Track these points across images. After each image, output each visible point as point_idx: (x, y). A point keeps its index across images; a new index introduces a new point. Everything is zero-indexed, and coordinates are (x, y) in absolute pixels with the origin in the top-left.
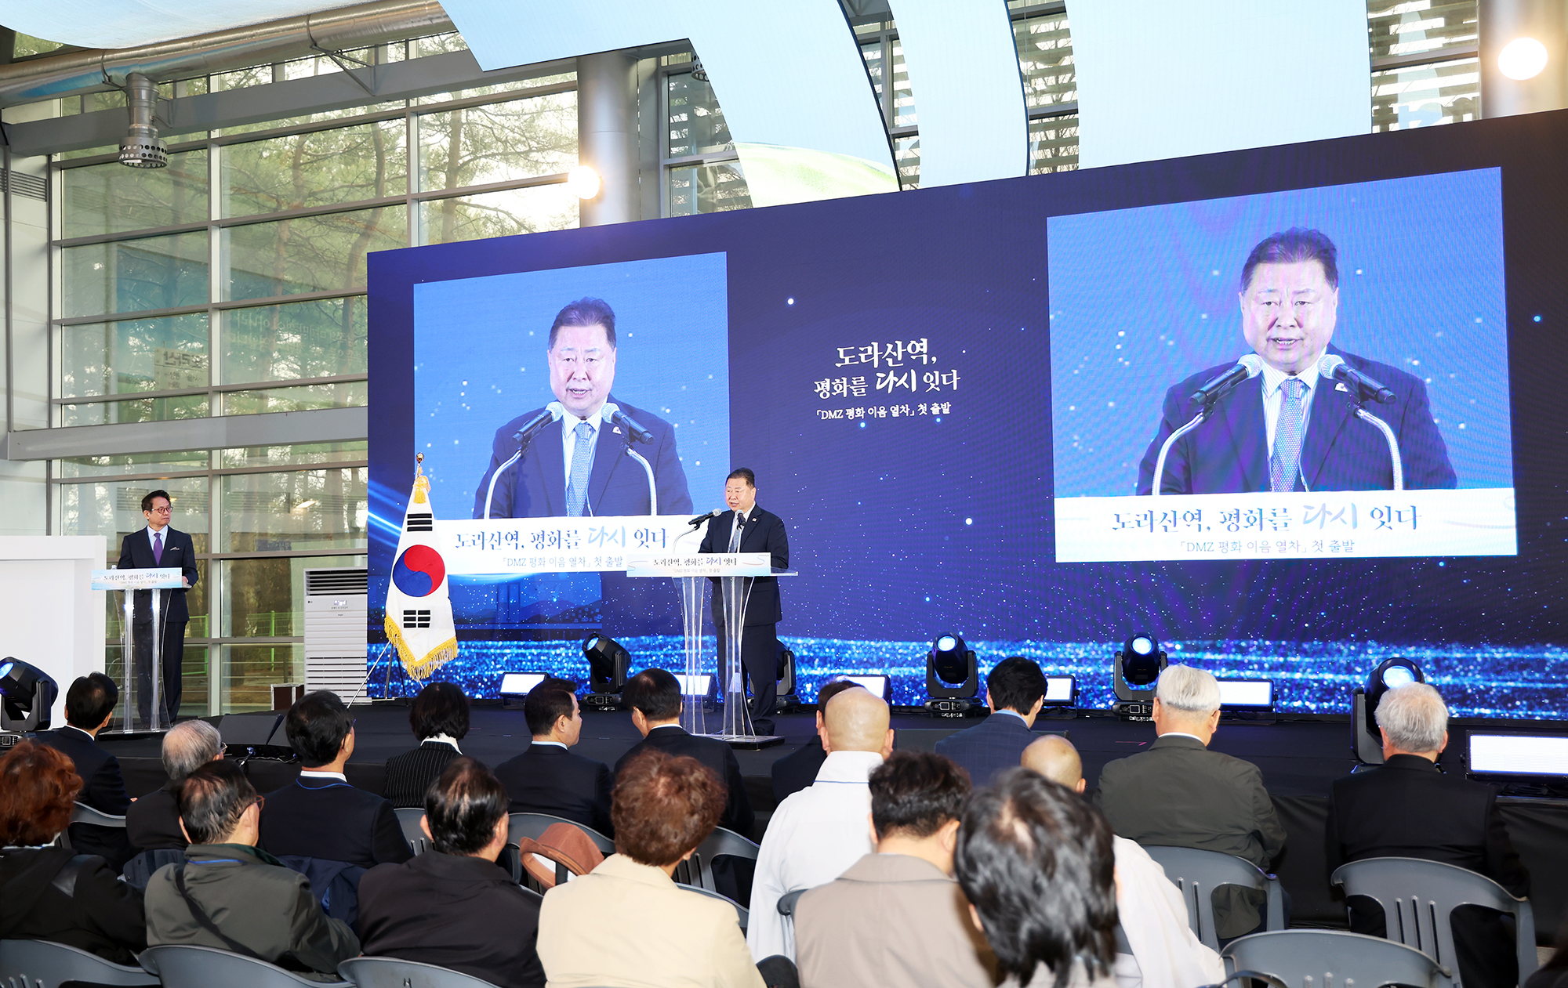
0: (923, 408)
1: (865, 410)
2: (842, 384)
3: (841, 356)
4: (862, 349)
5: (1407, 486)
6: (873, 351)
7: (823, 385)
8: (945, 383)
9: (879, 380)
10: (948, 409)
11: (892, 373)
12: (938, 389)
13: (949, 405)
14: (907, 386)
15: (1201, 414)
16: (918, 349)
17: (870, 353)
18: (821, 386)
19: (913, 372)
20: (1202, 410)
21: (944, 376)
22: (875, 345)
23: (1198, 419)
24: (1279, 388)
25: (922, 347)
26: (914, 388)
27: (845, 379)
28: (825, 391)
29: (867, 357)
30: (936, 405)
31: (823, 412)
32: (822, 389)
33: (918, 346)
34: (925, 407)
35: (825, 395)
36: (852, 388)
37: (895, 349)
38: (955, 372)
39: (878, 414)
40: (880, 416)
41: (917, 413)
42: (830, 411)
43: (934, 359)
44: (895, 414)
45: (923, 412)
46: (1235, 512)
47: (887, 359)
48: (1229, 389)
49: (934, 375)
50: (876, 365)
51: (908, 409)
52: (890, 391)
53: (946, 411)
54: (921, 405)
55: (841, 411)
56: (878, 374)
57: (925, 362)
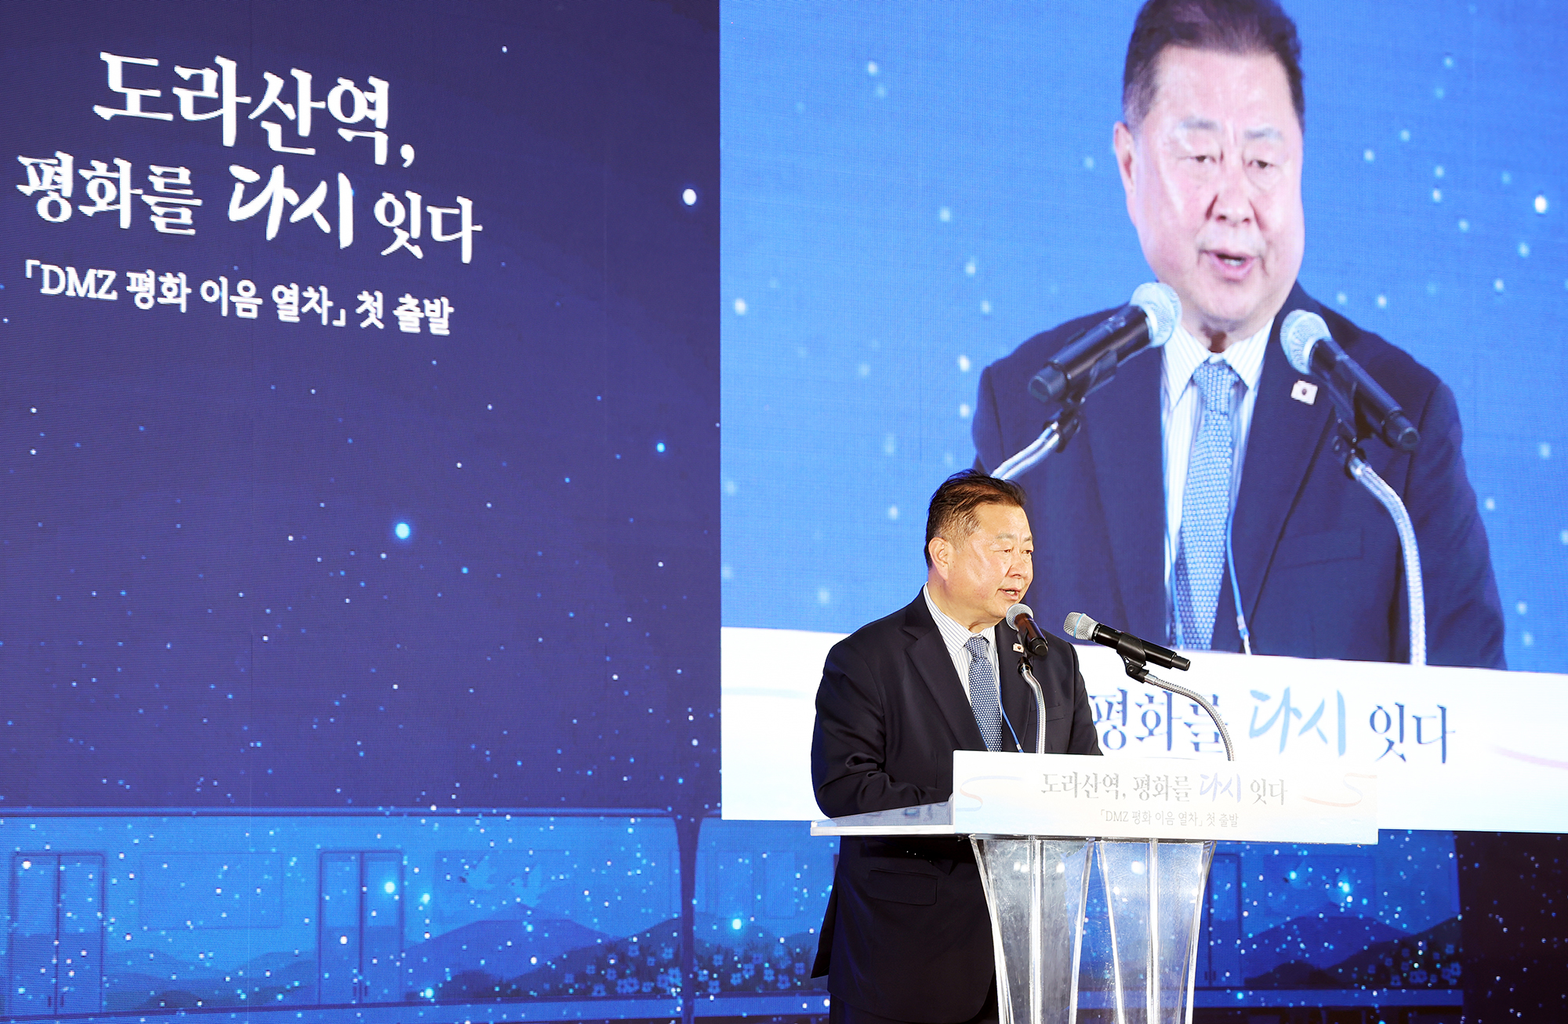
0: (372, 304)
1: (194, 283)
2: (116, 182)
3: (115, 82)
4: (185, 73)
5: (1435, 658)
6: (219, 88)
7: (48, 172)
8: (437, 234)
9: (239, 189)
10: (445, 322)
11: (278, 172)
12: (417, 252)
13: (449, 310)
14: (325, 226)
15: (1055, 426)
16: (360, 112)
17: (209, 91)
18: (40, 173)
19: (343, 181)
20: (1057, 415)
21: (436, 213)
22: (229, 67)
23: (1047, 441)
24: (1192, 381)
25: (371, 106)
26: (346, 238)
27: (125, 167)
28: (54, 196)
29: (201, 105)
30: (409, 301)
31: (47, 269)
32: (46, 185)
33: (360, 98)
34: (379, 304)
35: (55, 208)
36: (150, 200)
37: (289, 94)
38: (466, 204)
39: (232, 306)
40: (240, 314)
41: (355, 319)
42: (71, 270)
43: (408, 153)
44: (288, 313)
45: (372, 319)
46: (1120, 698)
47: (265, 125)
48: (1112, 370)
49: (406, 203)
50: (229, 138)
51: (327, 304)
52: (272, 231)
53: (440, 327)
54: (365, 296)
55: (112, 275)
56: (236, 171)
57: (381, 157)
